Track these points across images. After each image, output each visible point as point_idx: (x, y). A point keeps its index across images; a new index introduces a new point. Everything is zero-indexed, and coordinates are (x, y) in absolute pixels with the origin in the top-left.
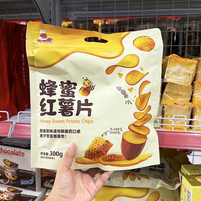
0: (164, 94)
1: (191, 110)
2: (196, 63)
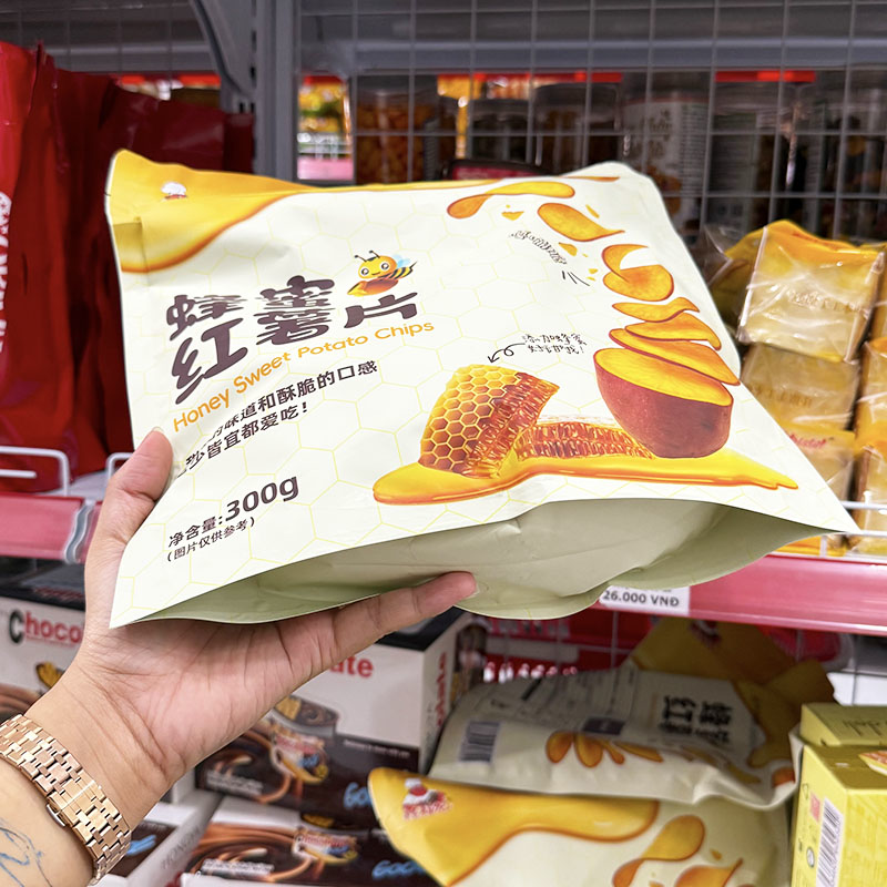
1: (850, 464)
2: (875, 263)
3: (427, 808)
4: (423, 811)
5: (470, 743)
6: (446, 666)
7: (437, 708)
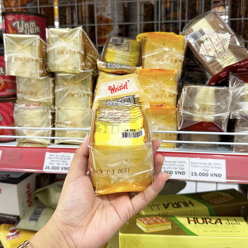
3: (14, 237)
4: (13, 238)
5: (34, 214)
6: (31, 187)
7: (27, 201)
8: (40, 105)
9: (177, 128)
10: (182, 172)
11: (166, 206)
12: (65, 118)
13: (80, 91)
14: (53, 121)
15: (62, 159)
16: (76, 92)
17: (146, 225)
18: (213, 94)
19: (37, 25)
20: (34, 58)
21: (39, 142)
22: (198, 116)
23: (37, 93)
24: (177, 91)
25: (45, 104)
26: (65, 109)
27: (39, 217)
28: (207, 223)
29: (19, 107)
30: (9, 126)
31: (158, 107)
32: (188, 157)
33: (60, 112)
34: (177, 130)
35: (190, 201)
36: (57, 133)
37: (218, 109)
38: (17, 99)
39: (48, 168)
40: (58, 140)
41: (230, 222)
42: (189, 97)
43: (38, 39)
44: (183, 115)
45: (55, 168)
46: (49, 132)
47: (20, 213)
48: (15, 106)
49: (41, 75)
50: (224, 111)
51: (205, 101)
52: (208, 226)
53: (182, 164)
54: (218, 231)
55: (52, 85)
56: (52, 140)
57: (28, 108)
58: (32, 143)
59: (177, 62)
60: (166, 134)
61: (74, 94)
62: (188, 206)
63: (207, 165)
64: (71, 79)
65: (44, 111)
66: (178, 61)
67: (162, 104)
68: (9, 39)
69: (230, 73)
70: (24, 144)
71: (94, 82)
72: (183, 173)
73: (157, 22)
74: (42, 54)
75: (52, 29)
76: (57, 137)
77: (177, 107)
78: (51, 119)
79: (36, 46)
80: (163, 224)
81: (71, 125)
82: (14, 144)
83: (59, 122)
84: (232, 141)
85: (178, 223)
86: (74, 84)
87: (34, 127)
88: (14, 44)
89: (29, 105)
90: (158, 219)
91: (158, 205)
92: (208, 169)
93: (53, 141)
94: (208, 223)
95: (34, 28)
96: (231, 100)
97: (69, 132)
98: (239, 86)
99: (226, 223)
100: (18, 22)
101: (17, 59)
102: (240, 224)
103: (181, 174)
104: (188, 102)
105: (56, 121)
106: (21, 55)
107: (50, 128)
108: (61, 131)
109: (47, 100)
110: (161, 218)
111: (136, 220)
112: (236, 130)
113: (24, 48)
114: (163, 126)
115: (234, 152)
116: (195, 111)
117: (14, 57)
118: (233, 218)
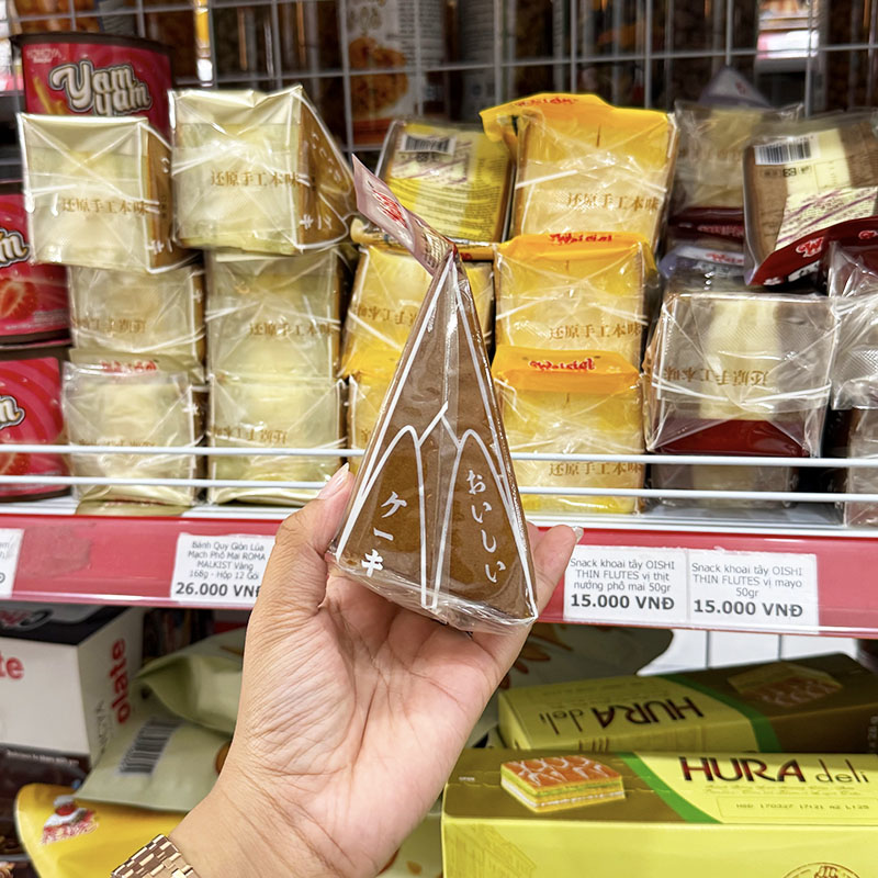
0: (353, 321)
3: (69, 830)
4: (65, 833)
5: (137, 749)
6: (126, 654)
7: (114, 705)
8: (155, 368)
9: (644, 444)
10: (661, 600)
11: (605, 718)
12: (242, 412)
13: (298, 315)
14: (202, 422)
15: (237, 557)
16: (281, 319)
17: (535, 787)
18: (774, 322)
19: (138, 78)
20: (130, 200)
21: (152, 498)
22: (719, 401)
23: (144, 322)
24: (644, 313)
25: (173, 363)
26: (244, 381)
27: (156, 758)
28: (750, 778)
29: (79, 373)
30: (47, 443)
31: (576, 371)
32: (682, 547)
33: (224, 391)
34: (643, 451)
35: (688, 700)
36: (218, 466)
37: (787, 375)
38: (71, 346)
39: (189, 589)
40: (221, 491)
41: (833, 773)
42: (687, 333)
43: (142, 129)
44: (664, 399)
45: (213, 591)
46: (187, 461)
47: (91, 745)
48: (65, 369)
49: (154, 260)
50: (812, 383)
51: (743, 349)
52: (755, 790)
53: (662, 572)
54: (791, 806)
55: (195, 294)
56: (198, 491)
57: (114, 378)
58: (129, 501)
59: (641, 206)
60: (603, 466)
61: (274, 327)
62: (682, 717)
63: (753, 574)
64: (262, 273)
65: (168, 387)
66: (644, 204)
67: (590, 360)
68: (39, 134)
69: (833, 245)
70: (99, 506)
71: (346, 283)
72: (667, 604)
73: (566, 61)
74: (158, 182)
75: (190, 94)
76: (217, 479)
77: (642, 370)
78: (195, 416)
79: (134, 156)
80: (596, 782)
81: (267, 436)
82: (66, 507)
83: (222, 425)
84: (841, 489)
85: (647, 779)
86: (275, 291)
87: (134, 444)
88: (55, 150)
89: (114, 366)
90: (577, 766)
91: (576, 713)
92: (754, 588)
93: (202, 495)
94: (755, 777)
95: (127, 89)
96: (836, 341)
97: (259, 459)
98: (866, 292)
99: (818, 778)
100: (70, 71)
101: (69, 203)
102: (866, 780)
103: (658, 607)
104: (683, 353)
105: (212, 422)
106: (82, 190)
107: (192, 449)
108: (229, 459)
109: (179, 348)
110: (587, 762)
111: (499, 769)
112: (853, 449)
113: (92, 165)
114: (591, 439)
115: (845, 526)
116: (706, 383)
117: (59, 198)
118: (843, 758)
